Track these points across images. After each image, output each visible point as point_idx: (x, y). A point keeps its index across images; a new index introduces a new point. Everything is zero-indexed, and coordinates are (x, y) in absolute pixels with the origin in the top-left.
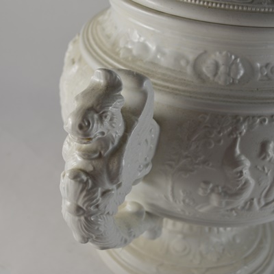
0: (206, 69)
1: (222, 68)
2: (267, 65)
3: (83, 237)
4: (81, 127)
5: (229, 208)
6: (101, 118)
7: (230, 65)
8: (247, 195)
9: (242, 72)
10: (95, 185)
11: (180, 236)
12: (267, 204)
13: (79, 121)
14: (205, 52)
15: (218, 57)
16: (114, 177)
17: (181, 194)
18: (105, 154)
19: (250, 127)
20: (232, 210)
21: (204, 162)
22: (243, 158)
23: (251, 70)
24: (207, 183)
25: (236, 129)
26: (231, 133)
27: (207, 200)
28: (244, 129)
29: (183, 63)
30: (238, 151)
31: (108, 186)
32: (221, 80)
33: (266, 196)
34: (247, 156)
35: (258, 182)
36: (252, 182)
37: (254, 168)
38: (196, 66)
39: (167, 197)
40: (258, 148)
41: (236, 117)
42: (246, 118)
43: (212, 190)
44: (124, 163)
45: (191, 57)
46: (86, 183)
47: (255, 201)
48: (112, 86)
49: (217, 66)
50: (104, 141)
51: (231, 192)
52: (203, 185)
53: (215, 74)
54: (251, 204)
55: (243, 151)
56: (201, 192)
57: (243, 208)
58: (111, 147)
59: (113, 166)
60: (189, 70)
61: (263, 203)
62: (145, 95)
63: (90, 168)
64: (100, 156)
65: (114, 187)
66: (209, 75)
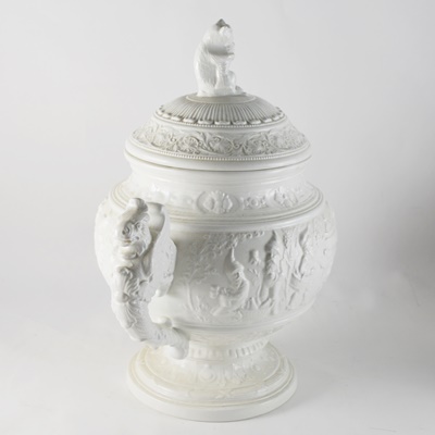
0: (206, 205)
1: (217, 203)
2: (248, 199)
3: (128, 322)
4: (124, 233)
5: (235, 308)
6: (136, 227)
7: (222, 201)
8: (245, 294)
9: (231, 205)
10: (135, 276)
11: (206, 366)
12: (263, 303)
13: (122, 229)
14: (204, 193)
15: (213, 195)
16: (147, 271)
17: (197, 299)
18: (140, 255)
19: (240, 241)
20: (238, 310)
21: (211, 269)
22: (238, 263)
23: (237, 203)
24: (215, 286)
25: (230, 242)
26: (227, 246)
27: (217, 302)
28: (236, 242)
29: (189, 202)
30: (233, 258)
31: (144, 277)
32: (217, 211)
33: (261, 295)
34: (241, 262)
35: (252, 283)
36: (248, 283)
37: (247, 271)
38: (198, 203)
39: (188, 306)
40: (247, 255)
41: (229, 234)
42: (236, 234)
43: (220, 292)
44: (153, 260)
45: (195, 198)
46: (129, 275)
47: (253, 299)
48: (142, 208)
49: (213, 202)
50: (139, 246)
51: (234, 292)
52: (212, 289)
53: (213, 208)
54: (251, 303)
55: (237, 259)
56: (211, 295)
57: (246, 307)
58: (144, 250)
59: (146, 262)
60: (194, 206)
61: (260, 303)
62: (163, 217)
63: (131, 265)
64: (137, 256)
65: (148, 279)
66: (208, 208)
